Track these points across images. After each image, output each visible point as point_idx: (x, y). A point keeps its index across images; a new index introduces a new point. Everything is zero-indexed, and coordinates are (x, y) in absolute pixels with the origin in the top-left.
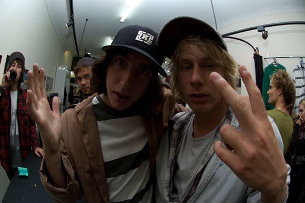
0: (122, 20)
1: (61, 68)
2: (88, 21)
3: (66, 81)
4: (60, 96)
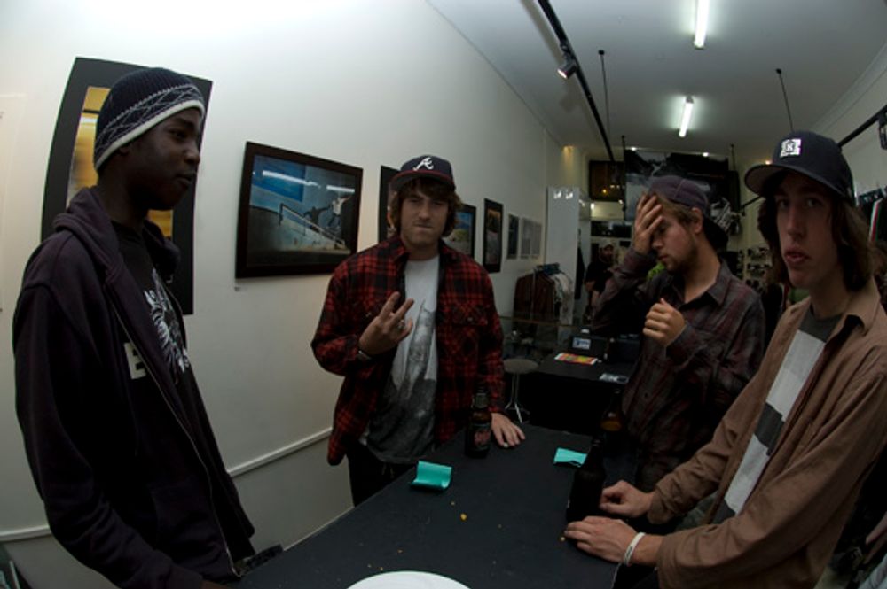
1: (560, 195)
2: (605, 56)
3: (580, 232)
4: (563, 273)
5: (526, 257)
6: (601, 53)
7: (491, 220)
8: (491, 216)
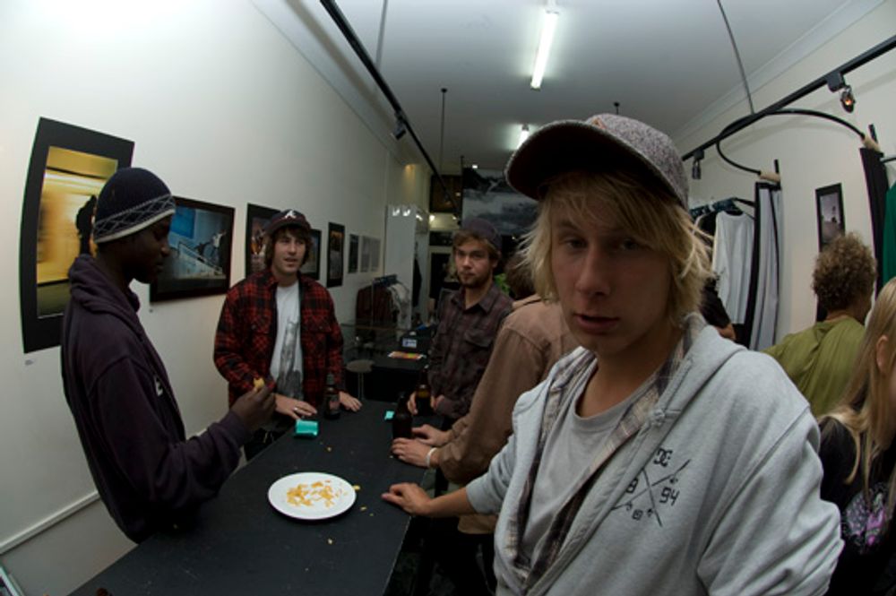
0: (536, 83)
1: (398, 211)
2: (447, 94)
3: (417, 244)
4: (401, 283)
5: (366, 271)
6: (444, 91)
7: (334, 241)
8: (334, 236)
